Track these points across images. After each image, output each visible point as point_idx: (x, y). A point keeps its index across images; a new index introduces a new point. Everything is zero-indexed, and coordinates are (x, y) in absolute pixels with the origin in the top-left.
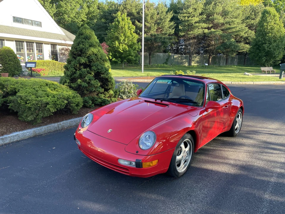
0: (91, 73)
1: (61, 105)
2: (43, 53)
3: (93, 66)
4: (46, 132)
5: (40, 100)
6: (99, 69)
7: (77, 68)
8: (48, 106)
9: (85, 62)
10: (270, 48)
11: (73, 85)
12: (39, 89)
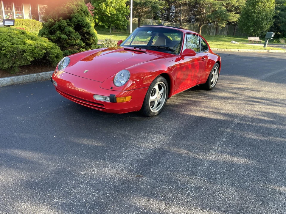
0: (71, 25)
1: (39, 54)
2: (22, 12)
3: (73, 17)
4: (24, 82)
5: (16, 47)
6: (79, 21)
7: (56, 19)
8: (25, 54)
9: (64, 12)
10: (259, 18)
11: (52, 37)
12: (14, 36)
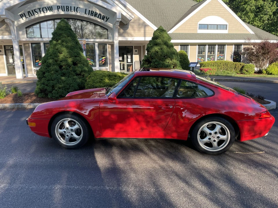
2: (224, 54)
